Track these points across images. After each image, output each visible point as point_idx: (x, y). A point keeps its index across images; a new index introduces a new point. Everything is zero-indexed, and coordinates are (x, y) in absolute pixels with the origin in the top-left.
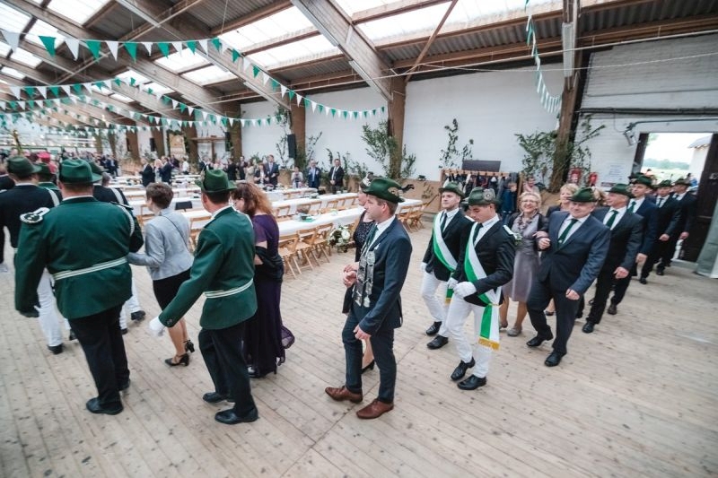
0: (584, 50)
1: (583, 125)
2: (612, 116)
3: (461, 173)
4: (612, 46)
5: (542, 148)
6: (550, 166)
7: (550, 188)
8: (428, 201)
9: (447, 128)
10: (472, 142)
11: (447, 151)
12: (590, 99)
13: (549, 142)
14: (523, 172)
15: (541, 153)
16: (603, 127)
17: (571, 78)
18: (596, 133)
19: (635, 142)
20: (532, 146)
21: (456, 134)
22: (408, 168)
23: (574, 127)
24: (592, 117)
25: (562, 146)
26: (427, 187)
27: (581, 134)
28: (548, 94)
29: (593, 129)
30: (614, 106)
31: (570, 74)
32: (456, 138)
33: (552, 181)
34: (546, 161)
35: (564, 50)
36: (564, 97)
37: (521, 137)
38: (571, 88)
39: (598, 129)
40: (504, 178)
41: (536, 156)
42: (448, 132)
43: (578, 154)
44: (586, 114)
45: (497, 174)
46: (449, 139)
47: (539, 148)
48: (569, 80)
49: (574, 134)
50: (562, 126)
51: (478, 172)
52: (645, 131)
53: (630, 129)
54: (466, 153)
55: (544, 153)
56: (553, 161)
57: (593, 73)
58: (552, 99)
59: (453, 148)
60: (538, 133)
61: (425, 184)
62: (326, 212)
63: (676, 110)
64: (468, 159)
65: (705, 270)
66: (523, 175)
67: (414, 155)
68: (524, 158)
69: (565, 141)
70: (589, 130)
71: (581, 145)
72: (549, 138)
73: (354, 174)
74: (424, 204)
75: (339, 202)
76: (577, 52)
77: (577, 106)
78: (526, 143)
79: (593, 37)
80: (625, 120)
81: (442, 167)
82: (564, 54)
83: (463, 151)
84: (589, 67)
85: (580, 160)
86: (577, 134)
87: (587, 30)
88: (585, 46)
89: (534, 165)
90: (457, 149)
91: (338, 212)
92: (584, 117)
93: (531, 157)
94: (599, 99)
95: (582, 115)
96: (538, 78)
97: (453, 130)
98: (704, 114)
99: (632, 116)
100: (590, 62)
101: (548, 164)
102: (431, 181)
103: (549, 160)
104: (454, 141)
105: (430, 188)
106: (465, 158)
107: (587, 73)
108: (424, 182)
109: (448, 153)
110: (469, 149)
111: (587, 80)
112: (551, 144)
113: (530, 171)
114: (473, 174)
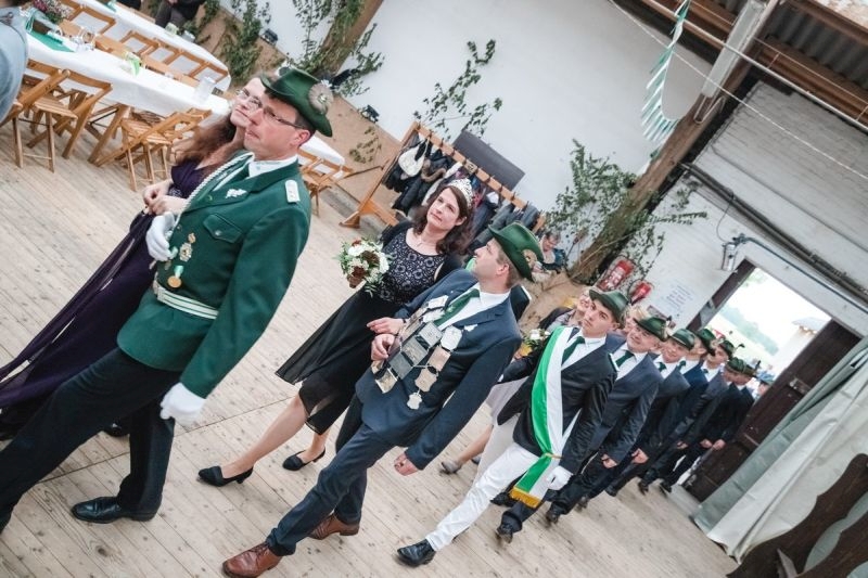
0: (754, 67)
1: (680, 193)
2: (725, 205)
3: (447, 151)
4: (794, 90)
5: (600, 193)
6: (595, 231)
7: (573, 270)
8: (357, 167)
9: (472, 47)
10: (498, 104)
11: (446, 90)
12: (717, 160)
13: (615, 188)
14: (548, 214)
15: (594, 201)
16: (703, 215)
17: (708, 100)
18: (681, 218)
19: (730, 268)
20: (589, 175)
21: (480, 70)
22: (355, 76)
23: (665, 187)
24: (699, 190)
25: (630, 207)
26: (370, 137)
27: (668, 206)
28: (659, 103)
29: (690, 209)
30: (736, 192)
31: (711, 94)
32: (476, 79)
33: (582, 259)
34: (593, 219)
35: (727, 45)
36: (681, 127)
37: (581, 152)
38: (699, 119)
39: (696, 215)
40: (512, 207)
41: (584, 200)
42: (469, 56)
43: (645, 237)
44: (693, 178)
45: (505, 192)
46: (462, 72)
47: (596, 189)
48: (704, 102)
49: (660, 200)
50: (648, 176)
51: (475, 167)
52: (753, 258)
53: (736, 244)
54: (476, 119)
55: (599, 203)
56: (603, 225)
57: (742, 115)
58: (661, 117)
59: (460, 94)
60: (610, 163)
61: (370, 131)
62: (110, 51)
63: (809, 254)
64: (474, 133)
65: (705, 521)
66: (546, 223)
67: (381, 56)
68: (563, 192)
69: (638, 204)
70: (682, 207)
71: (657, 224)
72: (620, 181)
73: (232, 11)
74: (345, 169)
75: (161, 50)
76: (743, 63)
77: (690, 156)
78: (582, 167)
79: (777, 54)
80: (737, 223)
81: (419, 117)
82: (723, 51)
83: (474, 112)
84: (742, 102)
85: (642, 249)
86: (662, 203)
87: (776, 35)
88: (758, 61)
89: (571, 215)
90: (465, 100)
91: (143, 70)
92: (687, 181)
93: (576, 197)
94: (725, 166)
95: (687, 177)
96: (663, 61)
97: (480, 57)
98: (839, 283)
99: (751, 224)
100: (749, 94)
101: (593, 226)
102: (384, 132)
103: (599, 220)
104: (469, 82)
105: (376, 144)
106: (470, 127)
107: (735, 111)
108: (371, 125)
109: (446, 98)
110: (487, 114)
111: (727, 121)
112: (617, 195)
113: (560, 220)
114: (466, 166)
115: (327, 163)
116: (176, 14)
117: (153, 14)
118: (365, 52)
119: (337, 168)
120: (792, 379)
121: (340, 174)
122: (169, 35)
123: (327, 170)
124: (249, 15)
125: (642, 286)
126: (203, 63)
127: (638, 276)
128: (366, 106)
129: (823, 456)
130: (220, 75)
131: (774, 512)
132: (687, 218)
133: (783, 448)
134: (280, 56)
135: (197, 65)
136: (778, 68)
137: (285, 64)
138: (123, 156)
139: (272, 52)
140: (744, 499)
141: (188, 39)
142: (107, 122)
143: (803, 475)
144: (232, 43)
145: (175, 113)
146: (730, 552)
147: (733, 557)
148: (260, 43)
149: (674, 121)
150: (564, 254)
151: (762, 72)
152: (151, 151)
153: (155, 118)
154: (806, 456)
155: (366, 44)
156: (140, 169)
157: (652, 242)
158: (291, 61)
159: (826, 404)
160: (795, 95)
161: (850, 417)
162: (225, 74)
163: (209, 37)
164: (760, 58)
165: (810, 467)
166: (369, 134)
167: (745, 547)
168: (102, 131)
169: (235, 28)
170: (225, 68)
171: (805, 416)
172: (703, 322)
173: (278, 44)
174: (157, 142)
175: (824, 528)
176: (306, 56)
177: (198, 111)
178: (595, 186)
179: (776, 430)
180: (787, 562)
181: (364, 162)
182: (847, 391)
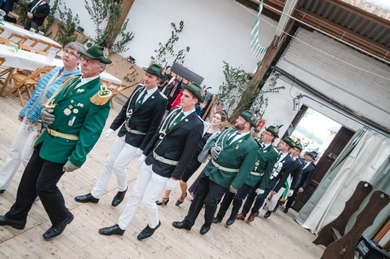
0: (296, 21)
1: (272, 79)
2: (292, 82)
4: (314, 30)
5: (238, 83)
6: (238, 100)
7: (231, 118)
8: (128, 84)
9: (173, 25)
10: (188, 49)
11: (164, 46)
12: (286, 63)
13: (244, 81)
14: (216, 95)
15: (236, 87)
16: (283, 88)
17: (279, 38)
18: (274, 90)
19: (297, 109)
20: (232, 76)
21: (178, 35)
22: (122, 44)
23: (266, 77)
24: (280, 77)
25: (252, 88)
26: (132, 70)
27: (268, 86)
28: (257, 41)
29: (277, 85)
30: (296, 76)
31: (279, 34)
32: (177, 39)
33: (234, 113)
34: (236, 95)
35: (283, 13)
36: (269, 51)
37: (227, 66)
38: (277, 45)
39: (280, 88)
41: (231, 87)
42: (172, 29)
43: (260, 100)
44: (277, 72)
46: (170, 36)
47: (236, 82)
48: (276, 38)
49: (264, 83)
50: (258, 73)
51: (182, 78)
52: (307, 104)
53: (299, 99)
54: (179, 57)
55: (238, 88)
56: (241, 97)
57: (294, 42)
58: (259, 47)
59: (170, 46)
60: (240, 69)
61: (132, 67)
62: (3, 43)
63: (329, 99)
64: (179, 63)
65: (301, 220)
66: (216, 99)
67: (133, 33)
68: (222, 85)
69: (255, 86)
70: (274, 85)
71: (264, 94)
72: (246, 77)
73: (61, 20)
74: (122, 86)
75: (28, 41)
76: (291, 20)
77: (274, 63)
78: (228, 73)
79: (305, 14)
80: (298, 89)
81: (154, 59)
82: (282, 16)
83: (178, 54)
84: (293, 37)
85: (259, 105)
86: (265, 84)
87: (303, 7)
88: (297, 18)
89: (227, 94)
90: (173, 49)
91: (20, 50)
92: (275, 74)
93: (227, 86)
94: (289, 65)
95: (274, 72)
96: (256, 22)
97: (177, 29)
98: (343, 110)
99: (303, 89)
100: (295, 33)
101: (237, 98)
102: (138, 68)
103: (239, 95)
104: (174, 41)
105: (135, 73)
106: (177, 60)
107: (291, 41)
108: (132, 65)
109: (164, 49)
110: (184, 54)
111: (288, 46)
112: (245, 83)
113: (222, 97)
114: (177, 78)
115: (113, 84)
116: (33, 23)
117: (23, 25)
118: (125, 32)
119: (119, 86)
120: (330, 154)
121: (120, 88)
122: (31, 34)
123: (114, 87)
124: (69, 21)
125: (261, 122)
126: (50, 45)
127: (259, 117)
128: (129, 56)
129: (346, 184)
130: (58, 49)
131: (329, 211)
132: (277, 90)
133: (330, 183)
134: (86, 38)
135: (47, 46)
136: (305, 21)
137: (89, 42)
138: (16, 91)
139: (82, 36)
140: (316, 208)
141: (41, 34)
142: (6, 76)
143: (339, 194)
144: (63, 35)
145: (38, 69)
146: (313, 232)
147: (314, 234)
148: (76, 33)
149: (265, 48)
150: (226, 112)
151: (300, 23)
152: (29, 87)
153: (29, 72)
154: (339, 186)
155: (125, 29)
156: (25, 96)
157: (263, 102)
158: (92, 40)
159: (344, 163)
160: (315, 32)
161: (355, 167)
162: (61, 48)
163: (51, 33)
164: (298, 17)
165: (341, 190)
166: (132, 69)
167: (319, 229)
168: (4, 81)
169: (63, 27)
170: (61, 46)
171: (337, 169)
172: (289, 134)
173: (85, 33)
174: (32, 83)
175: (350, 216)
176: (98, 37)
177: (49, 67)
178: (235, 80)
179: (325, 176)
180: (337, 233)
181: (131, 81)
182: (352, 156)
